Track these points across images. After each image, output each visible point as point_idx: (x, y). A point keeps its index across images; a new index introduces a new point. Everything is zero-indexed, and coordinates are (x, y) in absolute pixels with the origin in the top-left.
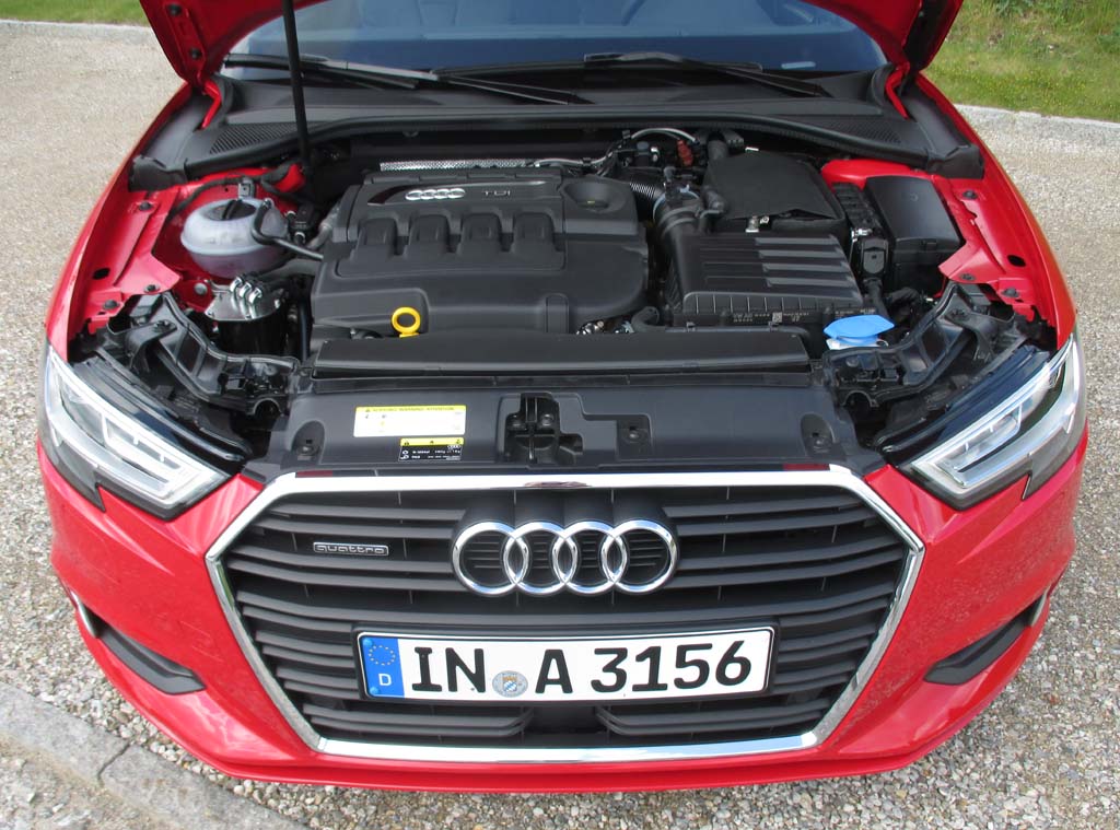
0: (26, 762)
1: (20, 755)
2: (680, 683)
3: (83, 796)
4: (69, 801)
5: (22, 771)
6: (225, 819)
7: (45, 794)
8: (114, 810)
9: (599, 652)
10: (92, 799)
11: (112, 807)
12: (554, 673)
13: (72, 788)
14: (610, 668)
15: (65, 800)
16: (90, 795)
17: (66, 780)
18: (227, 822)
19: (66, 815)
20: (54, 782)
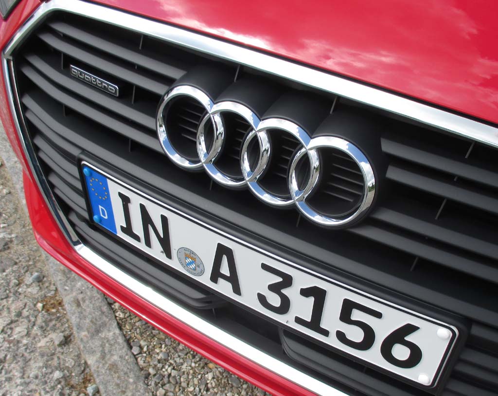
0: (10, 193)
1: (11, 188)
2: (341, 336)
3: (21, 225)
4: (12, 225)
5: (4, 197)
6: (68, 276)
7: (4, 215)
8: (28, 241)
9: (265, 267)
10: (24, 229)
11: (29, 239)
12: (225, 270)
13: (19, 218)
14: (274, 288)
15: (10, 223)
16: (24, 227)
17: (20, 212)
18: (68, 278)
19: (4, 232)
20: (13, 211)
